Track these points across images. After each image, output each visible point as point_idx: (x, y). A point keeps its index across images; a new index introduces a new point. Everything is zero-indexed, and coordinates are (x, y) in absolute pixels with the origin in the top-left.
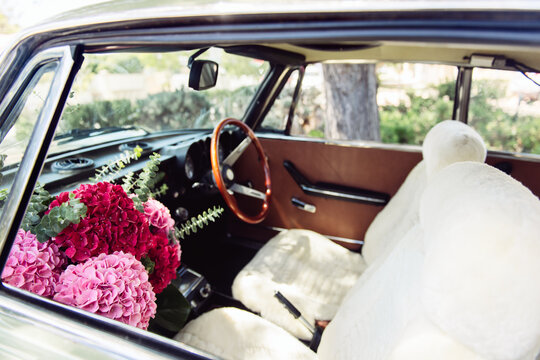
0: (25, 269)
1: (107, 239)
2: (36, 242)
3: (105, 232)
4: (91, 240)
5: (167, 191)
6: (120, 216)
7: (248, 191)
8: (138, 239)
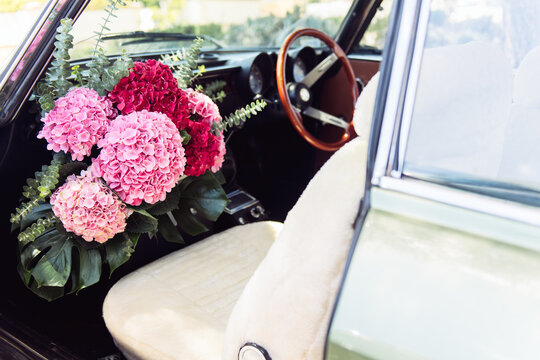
0: (88, 110)
1: (150, 101)
2: (97, 96)
3: (149, 94)
4: (137, 99)
5: (223, 98)
6: (163, 85)
7: (326, 118)
8: (176, 107)
